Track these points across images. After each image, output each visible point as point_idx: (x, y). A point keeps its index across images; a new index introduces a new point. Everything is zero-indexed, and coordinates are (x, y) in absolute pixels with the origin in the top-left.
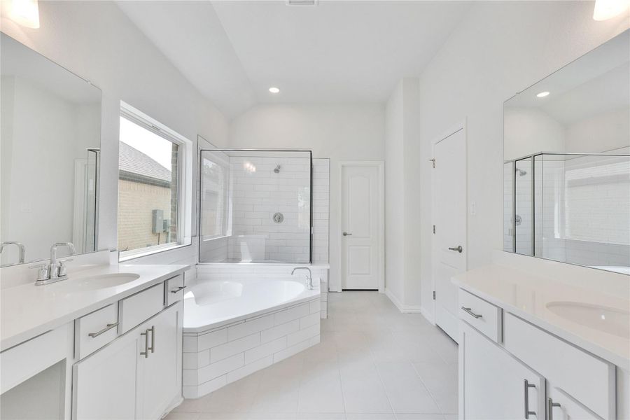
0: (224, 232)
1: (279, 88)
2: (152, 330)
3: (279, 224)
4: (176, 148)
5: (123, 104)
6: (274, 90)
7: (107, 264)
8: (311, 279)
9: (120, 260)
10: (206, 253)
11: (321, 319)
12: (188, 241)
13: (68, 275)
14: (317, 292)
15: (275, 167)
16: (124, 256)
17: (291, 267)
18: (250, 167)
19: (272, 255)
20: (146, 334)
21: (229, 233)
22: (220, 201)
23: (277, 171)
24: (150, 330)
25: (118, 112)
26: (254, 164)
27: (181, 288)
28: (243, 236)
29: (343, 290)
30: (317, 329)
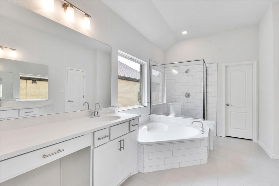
0: (163, 101)
1: (187, 31)
2: (123, 140)
3: (188, 98)
4: (141, 66)
5: (119, 51)
6: (185, 33)
7: (114, 112)
8: (203, 128)
9: (119, 111)
10: (154, 110)
11: (210, 151)
12: (145, 104)
13: (100, 115)
14: (206, 135)
15: (186, 70)
16: (120, 109)
17: (192, 120)
18: (175, 72)
19: (184, 113)
20: (120, 141)
21: (165, 102)
22: (161, 87)
23: (187, 72)
24: (122, 140)
25: (118, 54)
26: (177, 70)
27: (136, 124)
28: (171, 103)
29: (226, 136)
30: (205, 156)
